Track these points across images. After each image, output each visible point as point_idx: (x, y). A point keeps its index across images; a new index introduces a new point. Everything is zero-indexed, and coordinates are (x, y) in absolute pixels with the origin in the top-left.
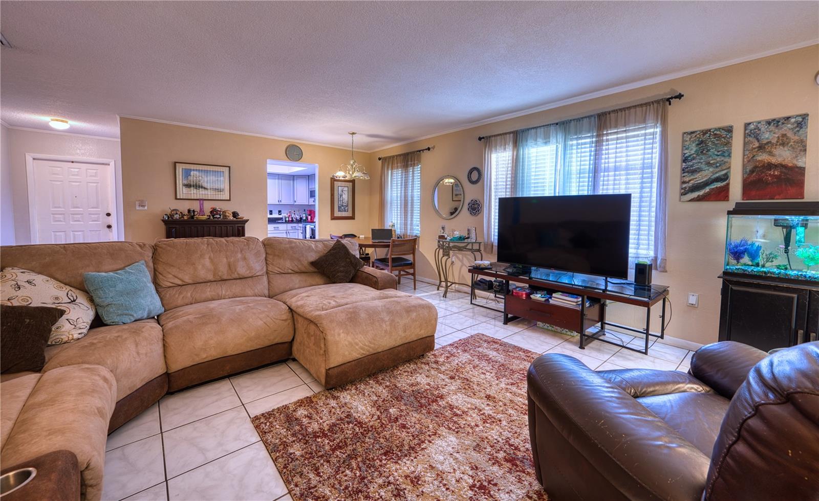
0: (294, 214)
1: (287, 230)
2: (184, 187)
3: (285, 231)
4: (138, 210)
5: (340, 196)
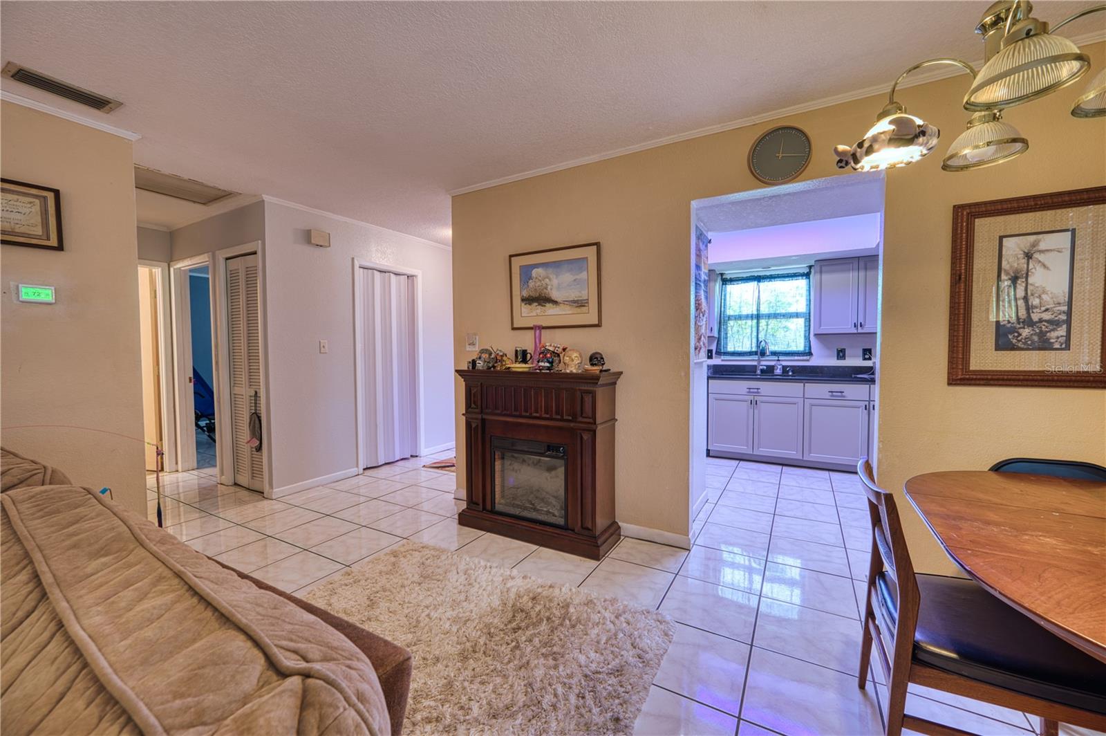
1: (869, 401)
2: (523, 304)
4: (469, 351)
5: (1014, 278)
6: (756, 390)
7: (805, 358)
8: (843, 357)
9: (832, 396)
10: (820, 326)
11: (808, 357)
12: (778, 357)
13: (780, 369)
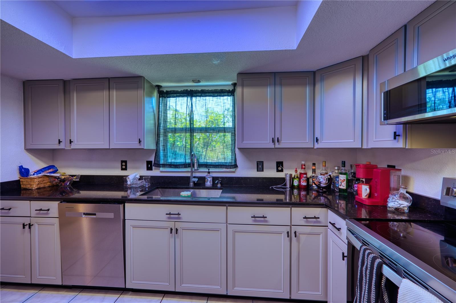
0: (314, 171)
1: (291, 226)
3: (285, 230)
6: (176, 216)
7: (231, 170)
8: (262, 170)
9: (255, 221)
10: (243, 141)
11: (233, 170)
12: (209, 169)
13: (210, 181)
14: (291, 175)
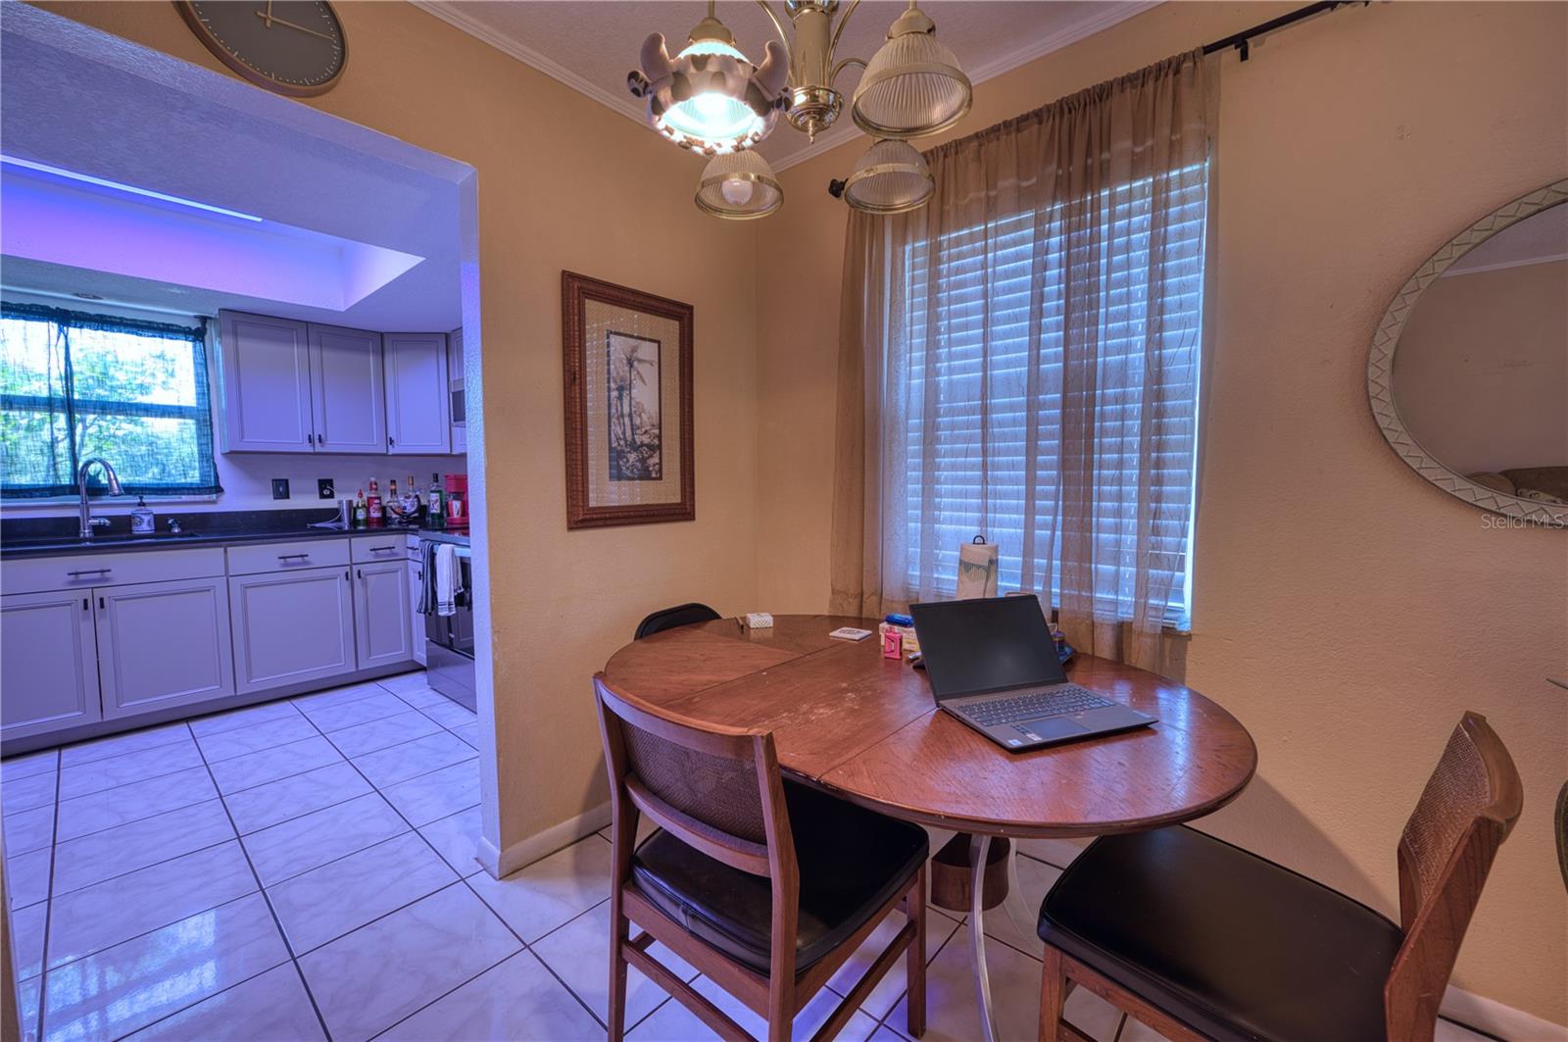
0: (394, 492)
1: (351, 565)
3: (342, 571)
5: (620, 389)
6: (98, 575)
7: (206, 497)
8: (286, 495)
9: (286, 565)
10: (243, 438)
11: (214, 496)
12: (141, 498)
13: (149, 522)
14: (350, 502)
